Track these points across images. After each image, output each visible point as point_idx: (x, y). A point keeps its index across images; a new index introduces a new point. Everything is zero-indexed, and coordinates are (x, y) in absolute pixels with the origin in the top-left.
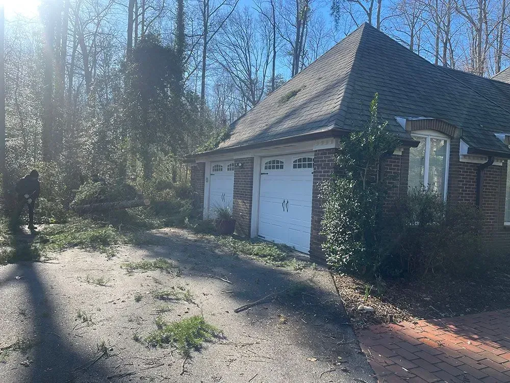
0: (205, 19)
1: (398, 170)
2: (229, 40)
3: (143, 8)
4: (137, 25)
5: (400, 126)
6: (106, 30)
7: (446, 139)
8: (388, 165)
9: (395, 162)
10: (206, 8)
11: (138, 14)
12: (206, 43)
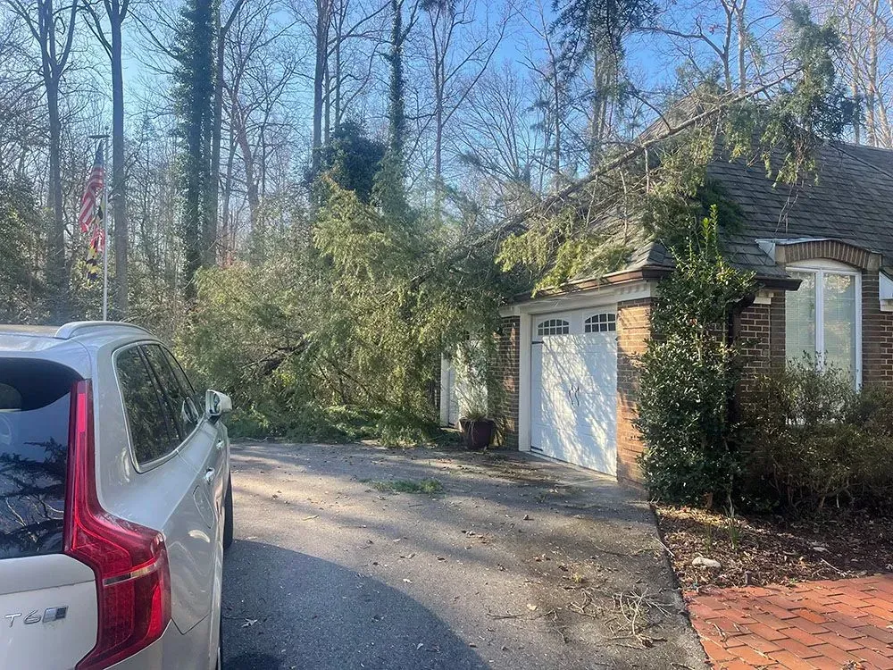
0: (438, 86)
1: (766, 329)
2: (480, 118)
3: (338, 79)
4: (328, 107)
5: (766, 255)
6: (280, 118)
7: (852, 273)
8: (746, 322)
9: (758, 317)
10: (440, 69)
11: (330, 88)
12: (440, 127)
